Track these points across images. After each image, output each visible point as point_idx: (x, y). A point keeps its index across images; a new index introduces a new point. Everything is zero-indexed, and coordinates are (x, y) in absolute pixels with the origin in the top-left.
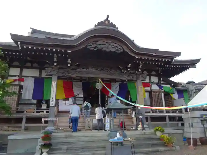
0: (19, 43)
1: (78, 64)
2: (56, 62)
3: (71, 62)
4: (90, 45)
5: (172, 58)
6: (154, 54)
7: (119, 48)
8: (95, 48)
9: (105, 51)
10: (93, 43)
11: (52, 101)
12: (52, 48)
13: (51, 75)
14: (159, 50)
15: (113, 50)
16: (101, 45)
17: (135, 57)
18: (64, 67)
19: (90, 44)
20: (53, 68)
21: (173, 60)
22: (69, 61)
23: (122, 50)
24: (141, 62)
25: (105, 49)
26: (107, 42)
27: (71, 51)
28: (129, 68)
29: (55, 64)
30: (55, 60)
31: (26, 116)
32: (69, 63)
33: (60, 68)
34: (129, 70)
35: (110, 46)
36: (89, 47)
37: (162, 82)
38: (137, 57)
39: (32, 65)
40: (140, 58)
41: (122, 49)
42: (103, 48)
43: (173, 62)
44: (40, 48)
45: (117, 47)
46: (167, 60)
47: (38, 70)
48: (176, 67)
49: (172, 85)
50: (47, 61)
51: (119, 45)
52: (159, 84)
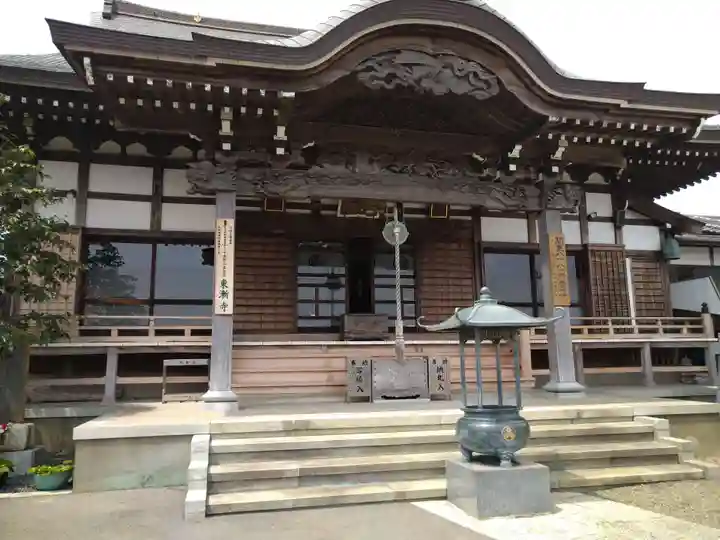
0: (87, 61)
1: (311, 144)
2: (227, 139)
3: (285, 138)
4: (370, 69)
5: (695, 121)
6: (624, 104)
7: (483, 77)
8: (390, 77)
9: (429, 93)
10: (380, 59)
11: (224, 294)
12: (219, 82)
13: (213, 192)
14: (646, 87)
15: (461, 88)
16: (410, 65)
17: (548, 117)
18: (259, 156)
19: (369, 64)
20: (215, 162)
21: (699, 129)
22: (281, 133)
23: (495, 91)
24: (563, 138)
25: (425, 84)
26: (435, 56)
27: (293, 94)
28: (514, 161)
29: (227, 146)
30: (226, 128)
31: (120, 348)
32: (280, 143)
33: (241, 165)
34: (513, 167)
35: (448, 71)
36: (363, 77)
37: (628, 216)
38: (552, 119)
39: (124, 150)
40: (564, 120)
41: (493, 82)
42: (418, 81)
43: (696, 136)
44: (169, 82)
45: (475, 75)
46: (672, 129)
47: (150, 171)
48: (693, 154)
49: (669, 226)
50: (192, 136)
51: (482, 66)
52: (617, 221)
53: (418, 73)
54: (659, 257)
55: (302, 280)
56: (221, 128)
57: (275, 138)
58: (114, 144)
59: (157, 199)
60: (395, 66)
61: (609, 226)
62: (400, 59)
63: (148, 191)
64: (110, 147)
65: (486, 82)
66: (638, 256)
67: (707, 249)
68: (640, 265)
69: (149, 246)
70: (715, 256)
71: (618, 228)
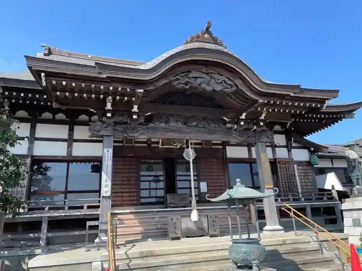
0: (43, 74)
1: (149, 114)
2: (109, 111)
3: (138, 111)
4: (178, 79)
5: (323, 101)
6: (292, 95)
7: (229, 83)
8: (187, 83)
9: (204, 90)
10: (182, 75)
11: (106, 186)
12: (107, 85)
13: (102, 137)
14: (301, 87)
15: (218, 88)
16: (196, 78)
17: (258, 100)
18: (125, 119)
19: (177, 77)
20: (103, 122)
21: (325, 105)
22: (135, 109)
23: (234, 88)
24: (265, 109)
25: (203, 86)
26: (207, 74)
27: (142, 91)
28: (242, 120)
29: (109, 115)
30: (109, 106)
32: (135, 113)
33: (116, 123)
34: (242, 123)
35: (213, 81)
36: (175, 83)
37: (294, 145)
38: (260, 101)
39: (54, 117)
40: (266, 102)
41: (233, 85)
42: (200, 85)
43: (324, 108)
44: (83, 85)
45: (225, 82)
46: (314, 105)
47: (67, 127)
48: (321, 116)
49: (312, 149)
50: (92, 110)
51: (228, 78)
52: (289, 147)
53: (199, 81)
54: (309, 163)
55: (142, 179)
56: (106, 106)
57: (132, 111)
58: (49, 114)
59: (71, 140)
60: (189, 78)
61: (285, 149)
62: (191, 75)
63: (66, 136)
64: (47, 115)
65: (230, 85)
66: (300, 163)
67: (330, 159)
68: (301, 168)
69: (65, 164)
70: (334, 162)
71: (289, 151)
